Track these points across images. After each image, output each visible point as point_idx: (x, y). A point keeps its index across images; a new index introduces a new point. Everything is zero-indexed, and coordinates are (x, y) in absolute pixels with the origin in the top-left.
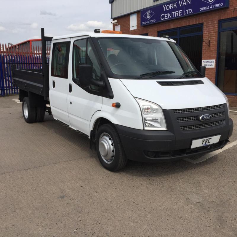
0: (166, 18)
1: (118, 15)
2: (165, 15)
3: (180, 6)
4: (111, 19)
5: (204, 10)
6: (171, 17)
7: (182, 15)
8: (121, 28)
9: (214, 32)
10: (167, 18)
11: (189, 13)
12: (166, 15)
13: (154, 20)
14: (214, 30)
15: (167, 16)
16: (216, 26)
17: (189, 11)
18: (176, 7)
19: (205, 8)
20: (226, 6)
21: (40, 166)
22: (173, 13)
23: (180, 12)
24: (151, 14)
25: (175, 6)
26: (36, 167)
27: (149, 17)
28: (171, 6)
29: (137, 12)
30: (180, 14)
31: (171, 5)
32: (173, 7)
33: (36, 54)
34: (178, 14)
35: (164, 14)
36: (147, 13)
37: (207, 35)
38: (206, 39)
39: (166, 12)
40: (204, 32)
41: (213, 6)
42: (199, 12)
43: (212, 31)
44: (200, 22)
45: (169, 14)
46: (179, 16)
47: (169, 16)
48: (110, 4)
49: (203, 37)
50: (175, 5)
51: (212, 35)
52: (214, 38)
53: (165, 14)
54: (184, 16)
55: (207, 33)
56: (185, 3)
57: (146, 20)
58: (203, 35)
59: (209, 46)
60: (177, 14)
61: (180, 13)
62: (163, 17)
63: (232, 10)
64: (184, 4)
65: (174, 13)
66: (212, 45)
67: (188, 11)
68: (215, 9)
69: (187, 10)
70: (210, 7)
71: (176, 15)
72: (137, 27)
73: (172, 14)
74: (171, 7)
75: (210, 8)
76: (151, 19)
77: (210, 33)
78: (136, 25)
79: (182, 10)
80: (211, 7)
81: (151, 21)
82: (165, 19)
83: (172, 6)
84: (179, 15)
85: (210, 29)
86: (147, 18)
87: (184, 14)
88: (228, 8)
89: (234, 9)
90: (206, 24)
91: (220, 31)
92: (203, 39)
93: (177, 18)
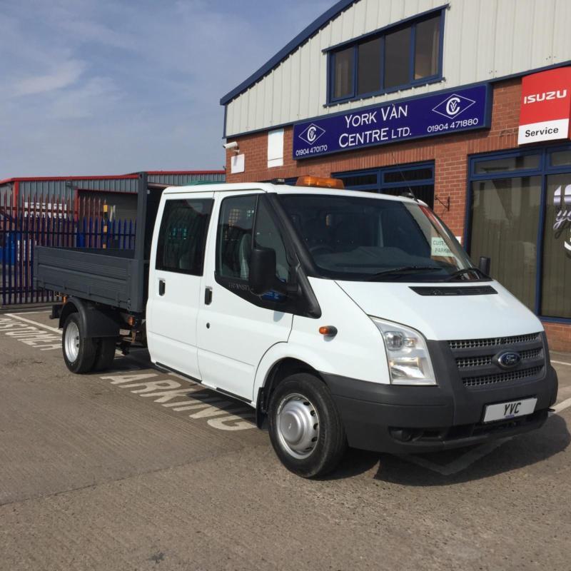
0: (352, 142)
1: (243, 130)
2: (350, 136)
3: (385, 119)
4: (223, 138)
5: (435, 132)
6: (362, 141)
7: (387, 138)
8: (245, 160)
9: (458, 181)
10: (354, 144)
11: (404, 135)
12: (352, 138)
13: (325, 147)
14: (459, 177)
15: (353, 140)
16: (463, 167)
17: (404, 131)
18: (375, 121)
19: (438, 128)
20: (484, 126)
21: (86, 485)
22: (368, 133)
23: (384, 132)
24: (317, 133)
25: (372, 119)
26: (77, 489)
27: (311, 138)
28: (363, 119)
29: (285, 127)
30: (384, 136)
31: (363, 115)
32: (368, 120)
33: (29, 210)
34: (380, 136)
35: (347, 135)
36: (307, 131)
37: (444, 187)
38: (441, 195)
39: (352, 130)
40: (438, 179)
41: (456, 124)
42: (427, 136)
43: (455, 177)
44: (428, 158)
45: (358, 135)
46: (381, 141)
47: (359, 139)
48: (224, 107)
49: (435, 189)
50: (372, 117)
51: (455, 186)
52: (458, 193)
53: (349, 134)
54: (393, 141)
55: (442, 183)
56: (395, 114)
57: (306, 146)
58: (436, 185)
59: (448, 208)
60: (377, 136)
61: (382, 134)
62: (345, 140)
63: (497, 133)
64: (392, 115)
65: (371, 135)
66: (456, 206)
67: (402, 131)
68: (460, 130)
69: (400, 129)
70: (449, 126)
71: (375, 138)
72: (284, 161)
73: (366, 135)
74: (364, 121)
75: (449, 129)
76: (317, 143)
77: (451, 182)
78: (282, 156)
79: (387, 129)
80: (453, 126)
81: (318, 149)
82: (350, 145)
83: (366, 119)
84: (382, 139)
85: (450, 173)
86: (308, 140)
87: (393, 137)
88: (488, 129)
89: (503, 132)
90: (440, 163)
91: (471, 179)
92: (435, 193)
93: (376, 144)
